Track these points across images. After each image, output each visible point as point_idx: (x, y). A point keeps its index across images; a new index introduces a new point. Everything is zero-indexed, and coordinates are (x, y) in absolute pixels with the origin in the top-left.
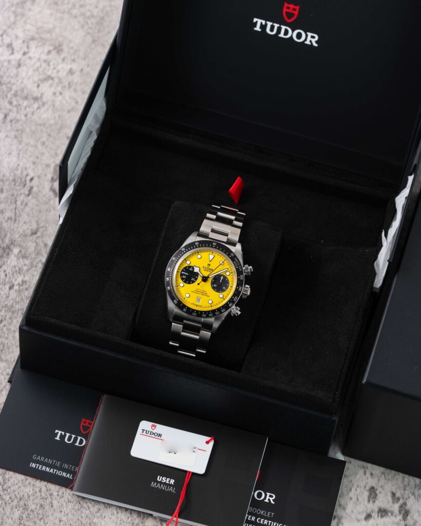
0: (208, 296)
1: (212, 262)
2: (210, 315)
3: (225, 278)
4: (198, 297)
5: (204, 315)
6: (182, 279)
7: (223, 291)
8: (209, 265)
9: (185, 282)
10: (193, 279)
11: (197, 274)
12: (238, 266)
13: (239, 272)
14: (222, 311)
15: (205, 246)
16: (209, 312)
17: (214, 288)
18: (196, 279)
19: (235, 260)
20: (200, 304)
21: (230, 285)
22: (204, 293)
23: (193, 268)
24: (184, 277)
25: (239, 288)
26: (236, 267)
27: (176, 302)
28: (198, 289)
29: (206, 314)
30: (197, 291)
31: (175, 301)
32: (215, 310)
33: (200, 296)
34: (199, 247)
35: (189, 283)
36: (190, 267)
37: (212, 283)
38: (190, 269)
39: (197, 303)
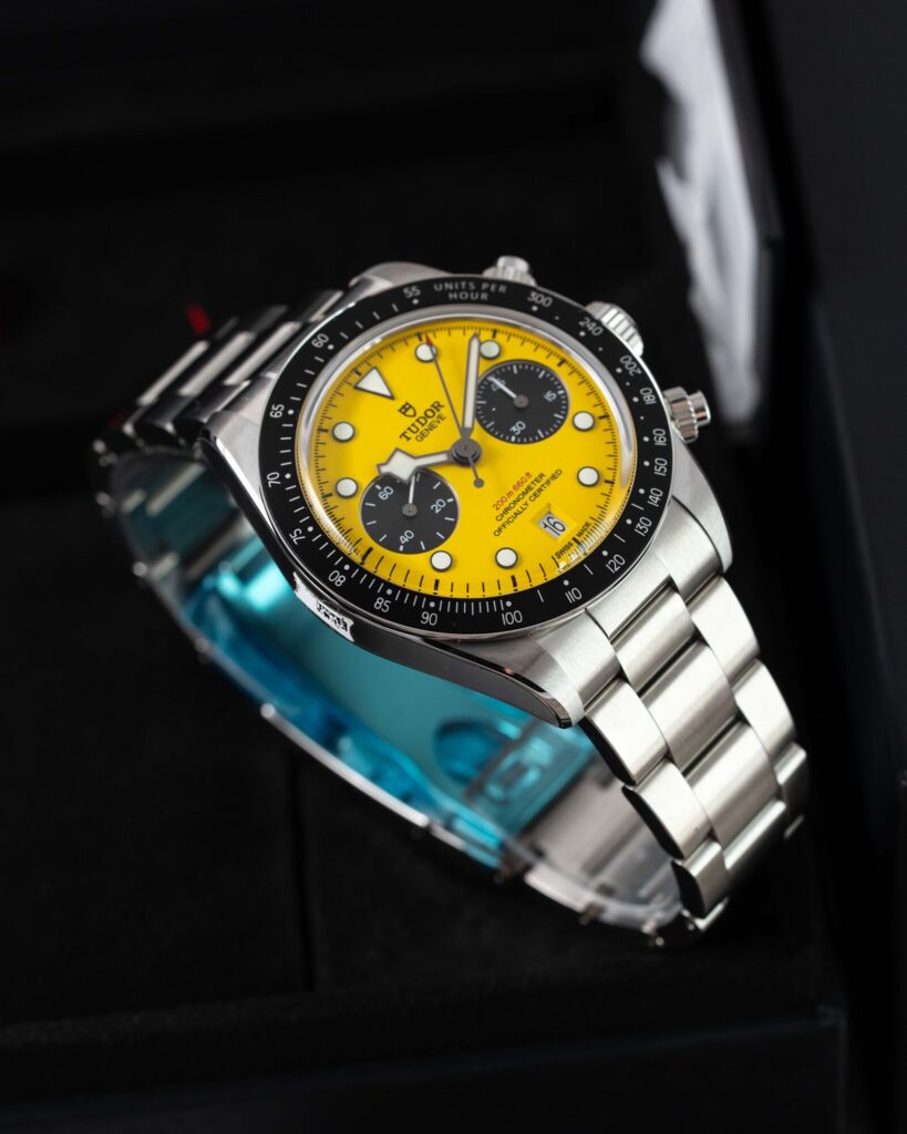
0: (554, 477)
1: (396, 394)
2: (654, 499)
3: (504, 371)
4: (535, 521)
5: (642, 526)
6: (412, 548)
7: (561, 405)
8: (405, 409)
9: (433, 543)
10: (437, 507)
11: (426, 475)
12: (478, 289)
13: (513, 297)
14: (660, 442)
15: (310, 381)
16: (634, 496)
17: (528, 437)
18: (445, 492)
19: (445, 292)
20: (572, 528)
21: (552, 363)
22: (533, 487)
23: (387, 480)
24: (404, 539)
25: (585, 329)
26: (479, 302)
27: (516, 616)
28: (502, 501)
29: (641, 514)
30: (507, 512)
31: (504, 618)
32: (641, 470)
33: (536, 508)
34: (298, 407)
35: (449, 529)
36: (372, 494)
37: (502, 432)
38: (384, 495)
39: (564, 538)
